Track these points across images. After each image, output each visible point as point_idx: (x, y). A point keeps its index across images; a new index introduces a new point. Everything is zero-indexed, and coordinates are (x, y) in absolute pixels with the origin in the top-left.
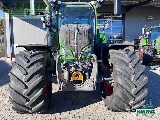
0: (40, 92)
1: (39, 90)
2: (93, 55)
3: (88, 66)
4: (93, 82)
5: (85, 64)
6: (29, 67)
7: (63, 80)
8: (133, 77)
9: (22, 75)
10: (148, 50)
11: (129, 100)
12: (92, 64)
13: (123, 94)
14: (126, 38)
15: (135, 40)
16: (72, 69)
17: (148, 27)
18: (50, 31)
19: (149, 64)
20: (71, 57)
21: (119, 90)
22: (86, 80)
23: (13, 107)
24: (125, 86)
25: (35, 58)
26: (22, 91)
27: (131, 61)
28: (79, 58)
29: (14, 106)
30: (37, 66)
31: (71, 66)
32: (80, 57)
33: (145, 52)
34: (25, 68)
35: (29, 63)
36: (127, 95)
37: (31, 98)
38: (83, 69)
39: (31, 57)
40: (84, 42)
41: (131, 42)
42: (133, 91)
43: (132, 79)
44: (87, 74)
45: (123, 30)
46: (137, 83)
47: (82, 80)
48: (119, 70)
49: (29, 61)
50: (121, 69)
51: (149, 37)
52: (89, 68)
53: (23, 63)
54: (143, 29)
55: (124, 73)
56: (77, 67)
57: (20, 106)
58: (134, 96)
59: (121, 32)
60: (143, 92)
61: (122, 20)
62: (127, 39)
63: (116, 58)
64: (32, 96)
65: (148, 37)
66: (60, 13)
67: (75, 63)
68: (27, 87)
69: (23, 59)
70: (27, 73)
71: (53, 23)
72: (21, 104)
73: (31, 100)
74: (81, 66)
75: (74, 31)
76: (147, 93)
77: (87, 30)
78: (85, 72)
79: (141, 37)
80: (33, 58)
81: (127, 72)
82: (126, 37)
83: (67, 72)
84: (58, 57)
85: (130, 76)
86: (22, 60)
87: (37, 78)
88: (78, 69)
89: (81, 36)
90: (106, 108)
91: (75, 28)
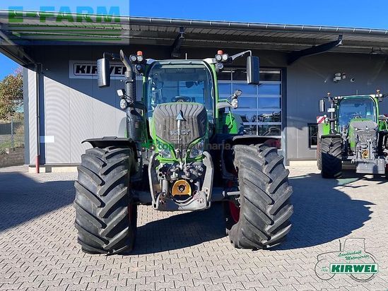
0: (123, 212)
1: (122, 209)
2: (206, 153)
3: (199, 171)
4: (207, 195)
5: (193, 168)
6: (106, 173)
7: (159, 194)
8: (269, 188)
9: (96, 186)
10: (332, 145)
11: (264, 225)
12: (204, 168)
13: (254, 215)
14: (291, 120)
15: (309, 125)
16: (174, 176)
17: (332, 98)
18: (133, 112)
19: (335, 176)
20: (171, 157)
21: (247, 209)
22: (195, 194)
23: (79, 239)
24: (256, 201)
25: (115, 160)
26: (95, 210)
27: (266, 163)
28: (184, 159)
29: (80, 237)
30: (118, 172)
31: (172, 170)
32: (186, 157)
33: (326, 149)
34: (99, 174)
35: (106, 168)
36: (260, 215)
37: (108, 222)
38: (191, 175)
39: (107, 158)
40: (192, 134)
41: (301, 129)
42: (269, 209)
43: (267, 191)
44: (197, 184)
45: (284, 102)
46: (274, 197)
47: (190, 194)
48: (247, 177)
49: (105, 165)
50: (250, 175)
51: (334, 120)
52: (199, 174)
53: (95, 167)
54: (322, 102)
55: (255, 182)
56: (180, 172)
57: (90, 235)
58: (272, 217)
59: (279, 106)
60: (285, 210)
61: (279, 83)
62: (292, 123)
63: (244, 158)
64: (111, 219)
65: (332, 119)
66: (149, 78)
67: (177, 166)
68: (103, 205)
69: (95, 161)
70: (103, 183)
71: (139, 99)
72: (92, 232)
73: (108, 225)
74: (188, 171)
75: (176, 117)
76: (292, 212)
77: (197, 114)
78: (195, 181)
79: (321, 117)
80: (110, 160)
81: (259, 180)
82: (291, 118)
83: (165, 182)
84: (152, 157)
85: (264, 185)
86: (95, 163)
87: (118, 190)
88: (183, 176)
89: (187, 124)
90: (232, 246)
91: (179, 111)
